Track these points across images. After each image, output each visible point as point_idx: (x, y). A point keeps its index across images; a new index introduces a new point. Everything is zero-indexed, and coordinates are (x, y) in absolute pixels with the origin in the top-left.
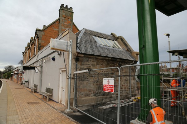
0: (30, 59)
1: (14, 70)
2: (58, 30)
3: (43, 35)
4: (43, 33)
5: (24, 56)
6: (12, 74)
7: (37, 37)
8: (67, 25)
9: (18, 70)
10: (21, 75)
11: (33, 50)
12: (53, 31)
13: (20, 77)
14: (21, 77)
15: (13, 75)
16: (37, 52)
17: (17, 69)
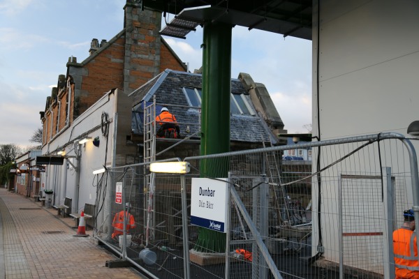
0: (58, 134)
1: (18, 161)
2: (122, 61)
3: (84, 78)
4: (84, 72)
5: (44, 121)
6: (12, 171)
7: (70, 81)
8: (145, 47)
9: (28, 162)
10: (38, 175)
11: (64, 112)
12: (109, 65)
13: (34, 179)
14: (38, 179)
15: (15, 173)
16: (72, 119)
17: (26, 157)
